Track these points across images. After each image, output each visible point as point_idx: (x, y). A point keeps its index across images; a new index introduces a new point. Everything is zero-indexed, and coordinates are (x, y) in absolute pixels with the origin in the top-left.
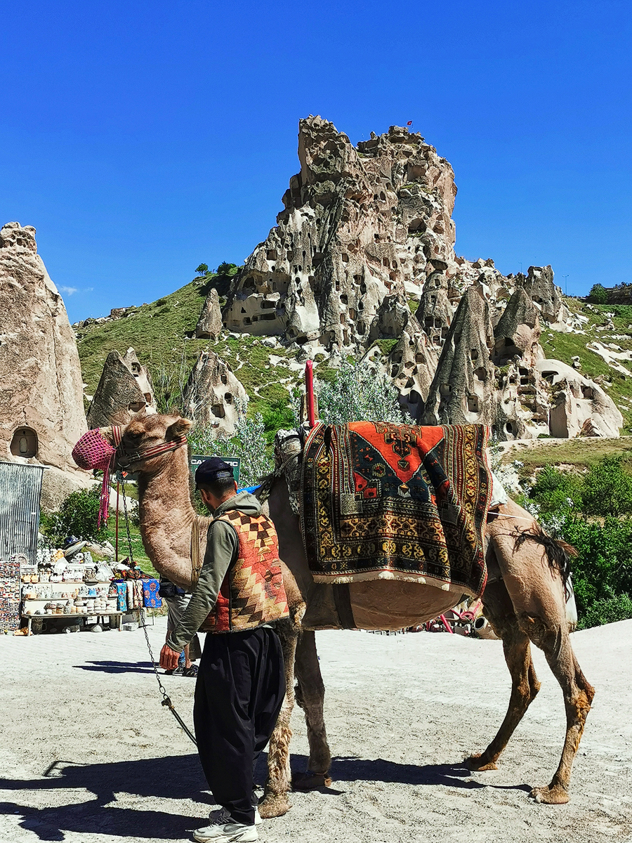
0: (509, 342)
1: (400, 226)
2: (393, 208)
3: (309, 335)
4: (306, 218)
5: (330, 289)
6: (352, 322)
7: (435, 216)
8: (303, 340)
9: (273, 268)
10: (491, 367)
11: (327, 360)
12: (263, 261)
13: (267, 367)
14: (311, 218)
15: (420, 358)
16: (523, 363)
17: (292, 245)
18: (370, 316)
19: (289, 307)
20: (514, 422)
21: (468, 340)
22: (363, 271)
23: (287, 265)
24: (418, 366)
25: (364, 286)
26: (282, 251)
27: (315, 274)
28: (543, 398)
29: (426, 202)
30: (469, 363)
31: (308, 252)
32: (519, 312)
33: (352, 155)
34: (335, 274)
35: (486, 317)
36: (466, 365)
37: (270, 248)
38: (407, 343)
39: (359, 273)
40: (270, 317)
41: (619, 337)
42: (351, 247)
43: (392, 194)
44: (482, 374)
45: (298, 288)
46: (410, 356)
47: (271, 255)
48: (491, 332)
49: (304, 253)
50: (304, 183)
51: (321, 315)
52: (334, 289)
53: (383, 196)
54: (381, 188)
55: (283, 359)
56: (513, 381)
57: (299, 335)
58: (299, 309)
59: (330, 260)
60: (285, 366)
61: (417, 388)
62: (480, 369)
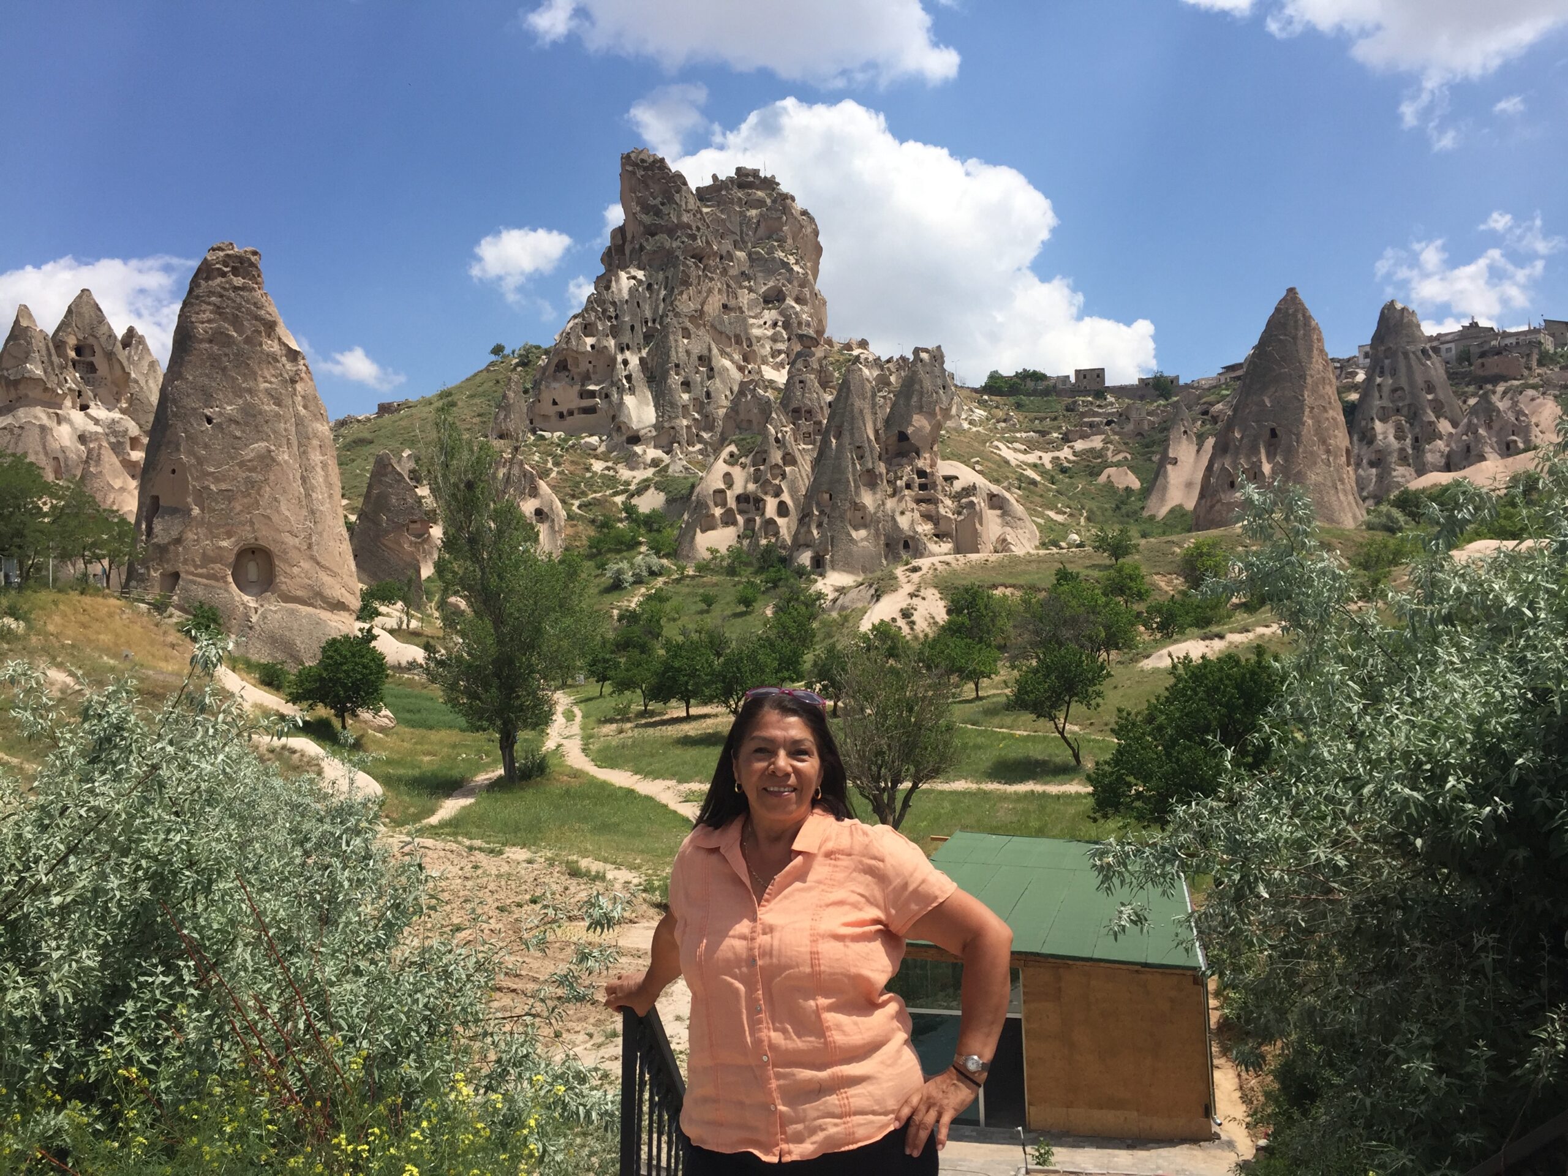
0: (903, 437)
1: (753, 296)
2: (743, 273)
3: (642, 432)
4: (633, 282)
5: (667, 372)
6: (696, 416)
7: (796, 283)
8: (635, 439)
9: (593, 347)
10: (882, 468)
11: (667, 466)
12: (579, 338)
13: (588, 475)
14: (640, 282)
15: (789, 459)
16: (920, 464)
17: (617, 317)
18: (721, 407)
19: (615, 397)
20: (913, 538)
21: (852, 434)
22: (710, 350)
23: (611, 343)
24: (787, 469)
25: (712, 369)
26: (604, 324)
27: (648, 353)
28: (946, 507)
29: (785, 265)
30: (854, 464)
31: (637, 326)
32: (915, 399)
33: (691, 201)
34: (673, 353)
35: (874, 405)
36: (853, 468)
37: (588, 320)
38: (772, 440)
39: (705, 352)
40: (591, 410)
41: (1024, 435)
42: (692, 318)
43: (741, 255)
44: (871, 480)
45: (625, 373)
46: (777, 457)
47: (588, 329)
48: (879, 425)
49: (632, 327)
50: (629, 237)
51: (657, 406)
52: (672, 373)
53: (730, 256)
54: (727, 245)
55: (610, 464)
56: (908, 486)
57: (630, 434)
58: (629, 400)
59: (666, 336)
60: (612, 473)
61: (786, 497)
62: (868, 471)
